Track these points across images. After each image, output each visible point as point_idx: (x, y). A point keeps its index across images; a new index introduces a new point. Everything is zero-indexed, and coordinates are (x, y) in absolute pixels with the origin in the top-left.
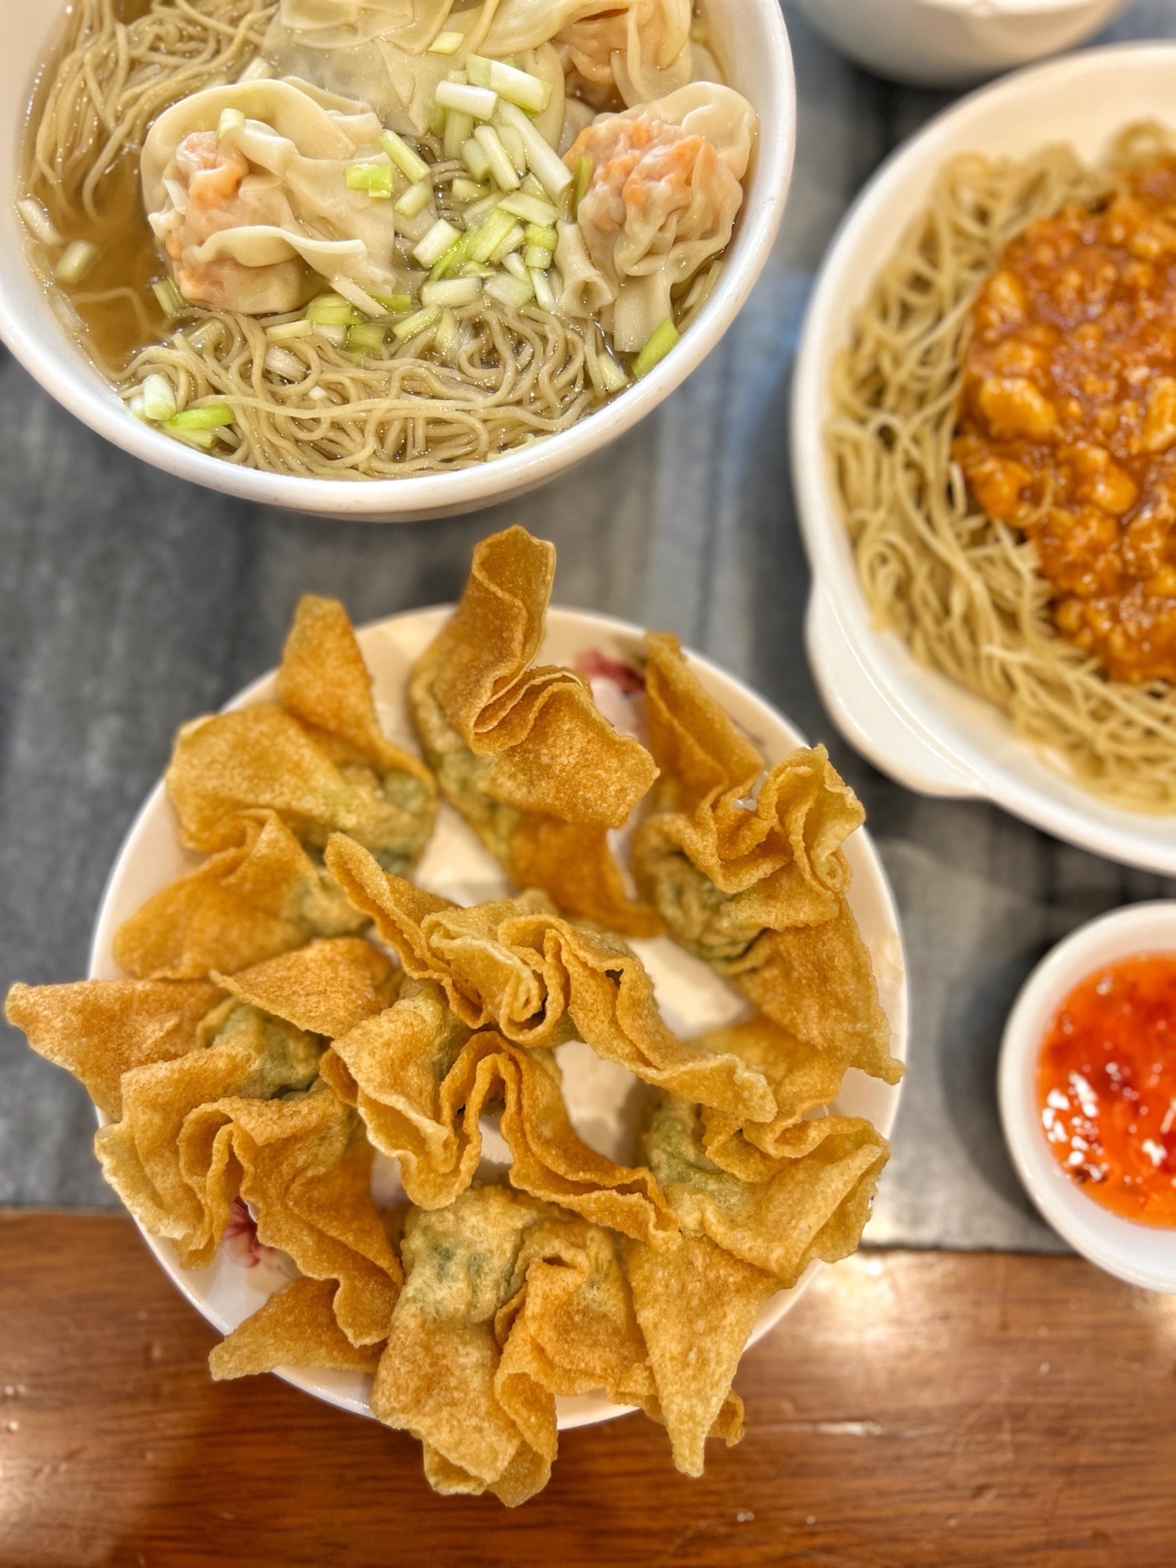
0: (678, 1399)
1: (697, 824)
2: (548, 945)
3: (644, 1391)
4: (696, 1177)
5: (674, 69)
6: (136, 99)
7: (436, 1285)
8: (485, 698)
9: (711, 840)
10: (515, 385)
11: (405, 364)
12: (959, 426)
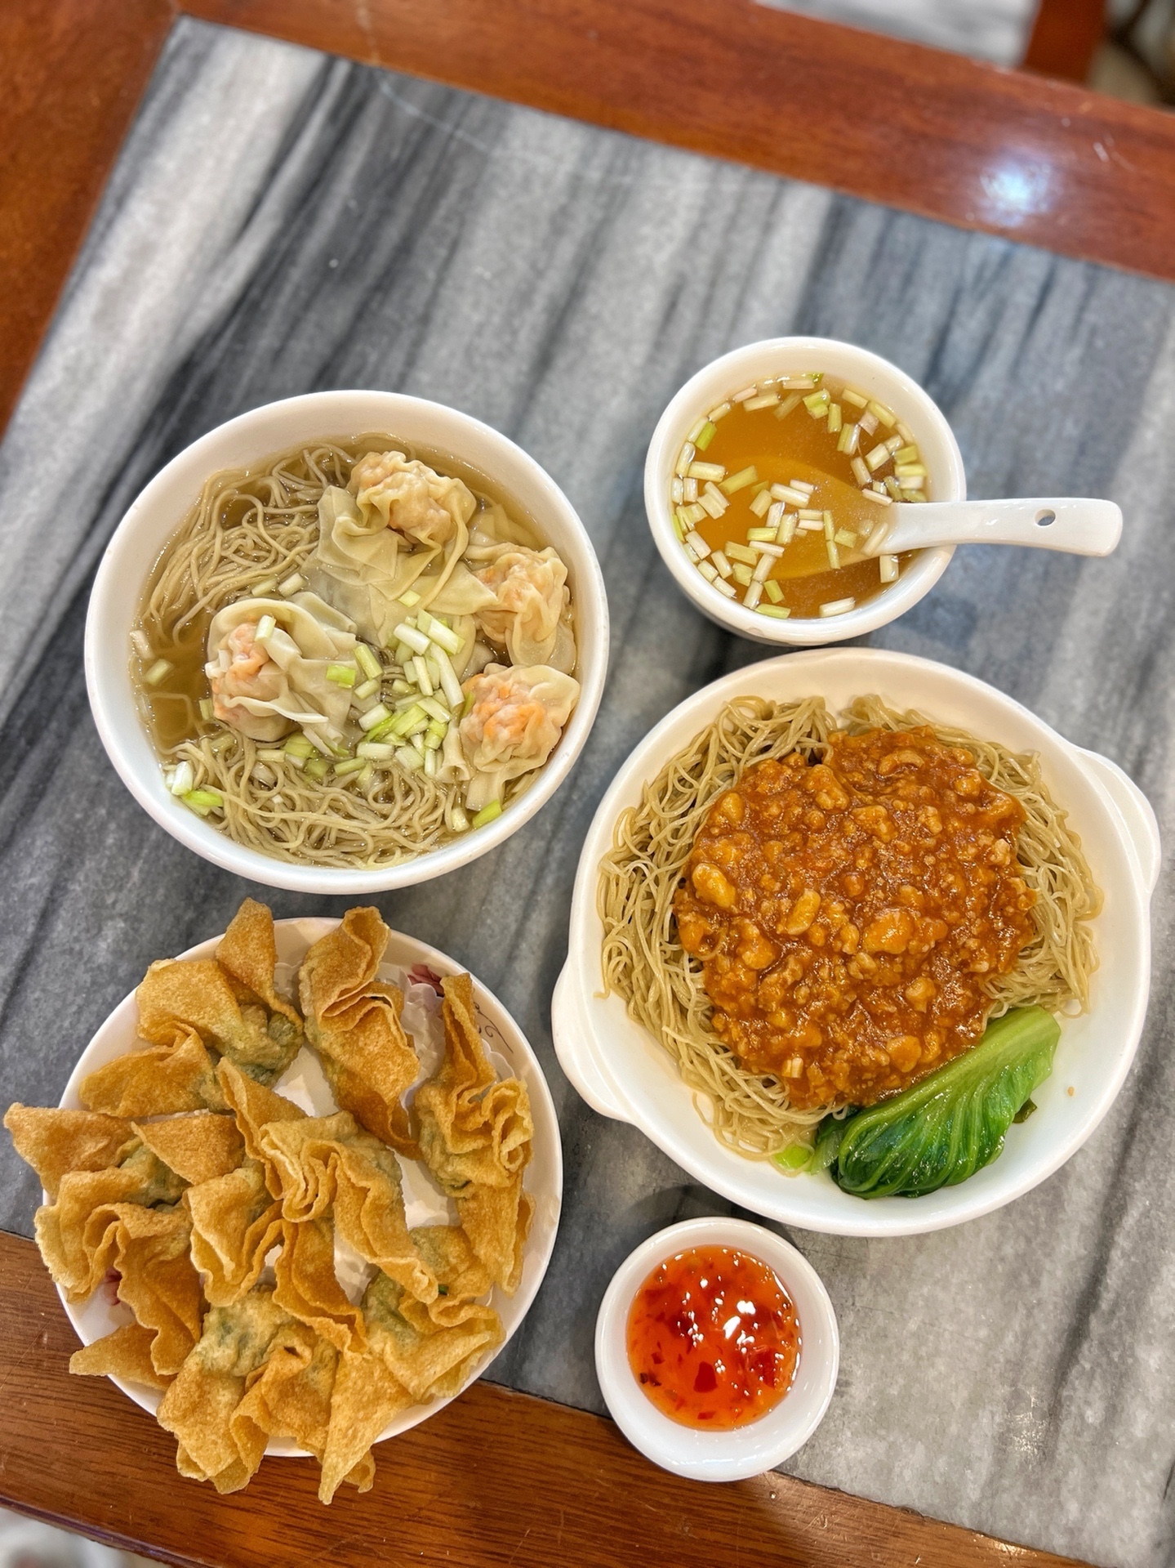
0: (334, 1456)
1: (447, 1103)
2: (331, 1162)
3: (319, 1445)
4: (390, 1321)
5: (543, 644)
6: (218, 584)
7: (216, 1348)
8: (334, 999)
9: (451, 1117)
10: (399, 816)
11: (336, 791)
12: (682, 881)
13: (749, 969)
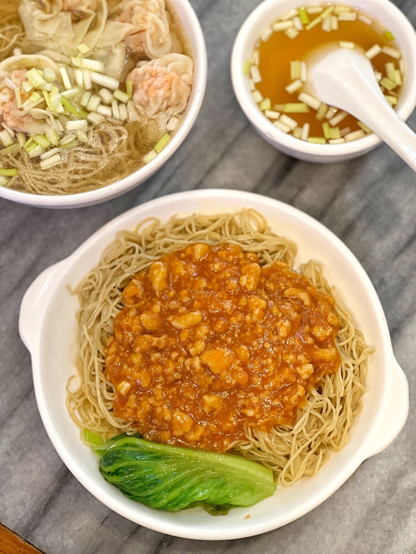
13: (140, 324)
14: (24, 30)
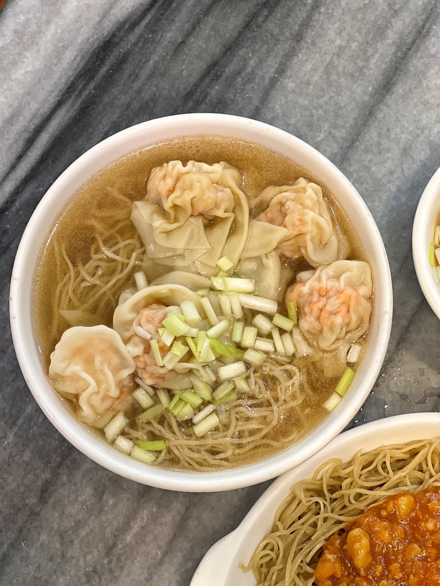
12: (342, 531)
14: (142, 245)
